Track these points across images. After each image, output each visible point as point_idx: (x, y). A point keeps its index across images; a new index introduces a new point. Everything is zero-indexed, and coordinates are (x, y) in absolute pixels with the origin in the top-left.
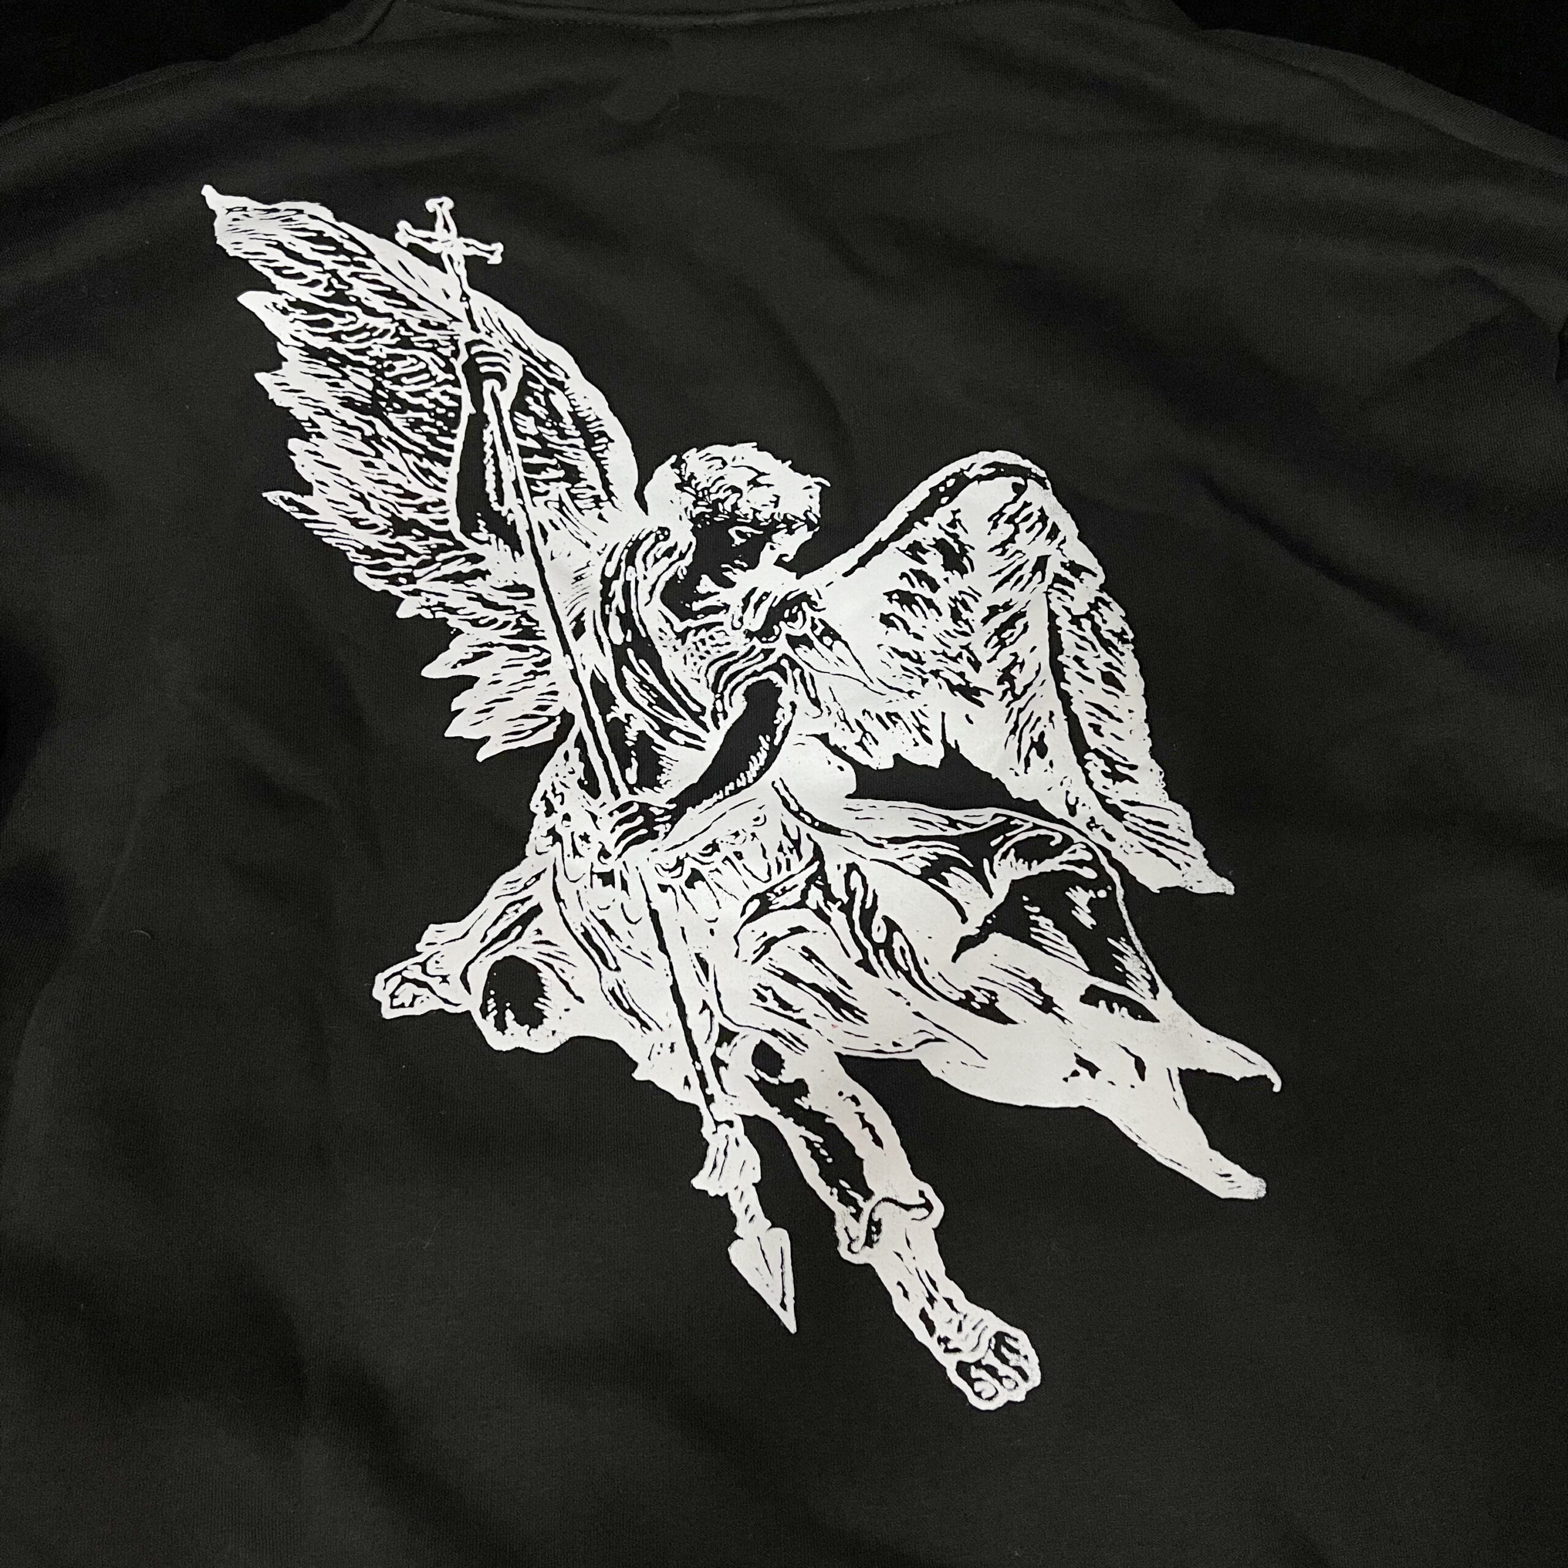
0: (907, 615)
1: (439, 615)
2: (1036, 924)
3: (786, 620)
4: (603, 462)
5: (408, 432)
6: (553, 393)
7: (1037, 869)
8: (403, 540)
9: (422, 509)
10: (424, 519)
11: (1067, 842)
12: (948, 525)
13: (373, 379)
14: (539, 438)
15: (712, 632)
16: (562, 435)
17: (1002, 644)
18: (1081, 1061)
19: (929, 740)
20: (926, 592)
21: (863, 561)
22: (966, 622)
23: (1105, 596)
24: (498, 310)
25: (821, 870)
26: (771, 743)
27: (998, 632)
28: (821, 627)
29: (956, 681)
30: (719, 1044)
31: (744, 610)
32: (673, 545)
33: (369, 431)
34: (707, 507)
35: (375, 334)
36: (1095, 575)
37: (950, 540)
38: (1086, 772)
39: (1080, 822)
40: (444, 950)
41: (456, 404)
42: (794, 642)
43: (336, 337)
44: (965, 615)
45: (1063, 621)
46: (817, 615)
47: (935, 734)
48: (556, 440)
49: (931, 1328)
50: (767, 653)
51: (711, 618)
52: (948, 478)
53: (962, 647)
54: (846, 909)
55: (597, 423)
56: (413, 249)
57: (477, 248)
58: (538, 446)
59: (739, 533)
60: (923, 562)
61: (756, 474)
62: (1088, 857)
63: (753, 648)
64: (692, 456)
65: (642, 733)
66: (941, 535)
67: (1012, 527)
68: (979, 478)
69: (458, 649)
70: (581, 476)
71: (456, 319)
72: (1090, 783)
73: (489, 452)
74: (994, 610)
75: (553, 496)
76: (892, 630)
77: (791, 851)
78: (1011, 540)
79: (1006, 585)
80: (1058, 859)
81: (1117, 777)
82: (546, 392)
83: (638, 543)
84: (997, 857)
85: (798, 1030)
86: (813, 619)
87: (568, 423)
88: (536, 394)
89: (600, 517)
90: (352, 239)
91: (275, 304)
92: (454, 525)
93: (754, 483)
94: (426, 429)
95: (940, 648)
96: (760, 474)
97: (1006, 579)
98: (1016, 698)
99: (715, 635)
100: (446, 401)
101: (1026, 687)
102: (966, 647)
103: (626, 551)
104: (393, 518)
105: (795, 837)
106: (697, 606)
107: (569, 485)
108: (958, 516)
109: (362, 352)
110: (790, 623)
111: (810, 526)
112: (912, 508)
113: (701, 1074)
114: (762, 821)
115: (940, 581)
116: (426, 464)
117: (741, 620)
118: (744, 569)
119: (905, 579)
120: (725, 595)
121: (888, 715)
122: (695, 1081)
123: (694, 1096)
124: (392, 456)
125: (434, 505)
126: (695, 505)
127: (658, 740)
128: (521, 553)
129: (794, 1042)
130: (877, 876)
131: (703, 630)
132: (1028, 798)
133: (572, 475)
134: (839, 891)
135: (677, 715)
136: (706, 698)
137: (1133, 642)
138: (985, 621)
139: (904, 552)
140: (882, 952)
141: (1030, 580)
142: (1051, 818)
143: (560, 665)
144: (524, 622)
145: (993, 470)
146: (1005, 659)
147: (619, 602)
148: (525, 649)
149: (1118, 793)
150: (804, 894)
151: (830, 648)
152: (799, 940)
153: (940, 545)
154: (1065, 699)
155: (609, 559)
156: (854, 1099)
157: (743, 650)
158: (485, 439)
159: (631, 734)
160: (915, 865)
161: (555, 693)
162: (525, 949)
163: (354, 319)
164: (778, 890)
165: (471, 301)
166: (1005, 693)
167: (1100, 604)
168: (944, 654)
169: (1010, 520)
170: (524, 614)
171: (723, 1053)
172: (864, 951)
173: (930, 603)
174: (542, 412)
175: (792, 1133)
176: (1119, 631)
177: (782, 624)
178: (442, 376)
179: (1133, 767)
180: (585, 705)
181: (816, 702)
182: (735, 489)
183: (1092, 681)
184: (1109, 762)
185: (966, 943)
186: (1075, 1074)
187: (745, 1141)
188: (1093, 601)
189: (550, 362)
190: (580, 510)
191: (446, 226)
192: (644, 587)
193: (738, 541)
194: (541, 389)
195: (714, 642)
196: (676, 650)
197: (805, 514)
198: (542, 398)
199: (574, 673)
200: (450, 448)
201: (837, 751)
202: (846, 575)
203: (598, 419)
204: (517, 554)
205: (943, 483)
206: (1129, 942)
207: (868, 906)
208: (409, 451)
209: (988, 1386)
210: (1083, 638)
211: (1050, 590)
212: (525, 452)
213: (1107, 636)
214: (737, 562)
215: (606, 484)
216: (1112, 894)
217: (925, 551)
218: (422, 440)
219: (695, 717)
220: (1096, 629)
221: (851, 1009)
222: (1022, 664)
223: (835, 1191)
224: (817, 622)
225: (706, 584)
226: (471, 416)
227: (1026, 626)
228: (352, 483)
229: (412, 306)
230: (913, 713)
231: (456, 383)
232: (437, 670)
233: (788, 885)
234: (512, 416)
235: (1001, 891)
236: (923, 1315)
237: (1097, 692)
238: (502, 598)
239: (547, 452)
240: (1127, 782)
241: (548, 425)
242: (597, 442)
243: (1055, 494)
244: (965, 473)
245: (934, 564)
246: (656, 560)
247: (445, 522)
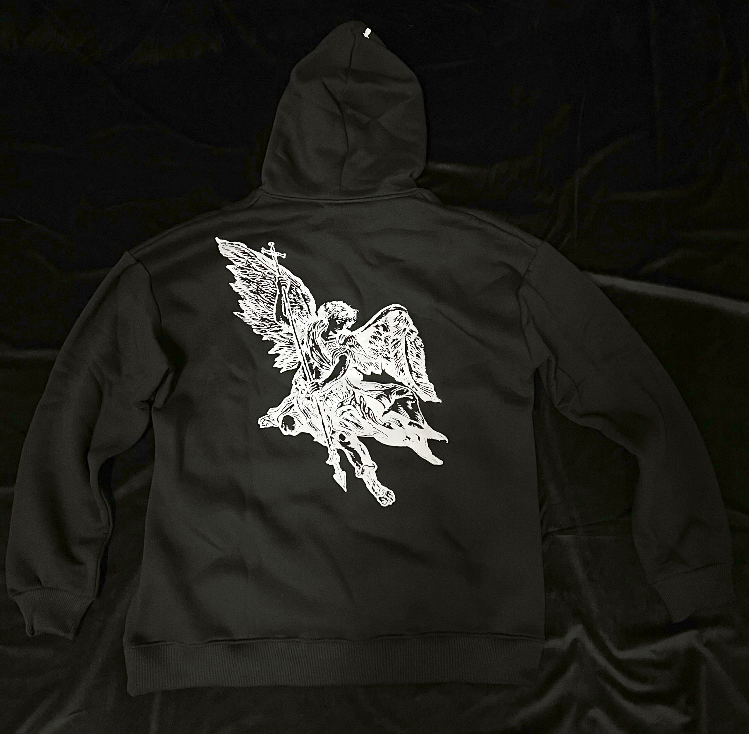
0: (375, 341)
1: (272, 340)
2: (400, 409)
3: (349, 341)
4: (308, 305)
5: (265, 298)
6: (297, 289)
7: (401, 397)
8: (264, 323)
9: (268, 315)
10: (268, 318)
11: (408, 391)
12: (385, 321)
13: (257, 286)
14: (294, 299)
15: (332, 344)
16: (299, 298)
17: (395, 348)
18: (407, 437)
19: (379, 369)
20: (379, 336)
21: (366, 329)
22: (388, 343)
23: (418, 337)
24: (285, 269)
25: (354, 397)
26: (345, 369)
27: (394, 345)
28: (356, 343)
29: (385, 356)
30: (332, 434)
31: (339, 339)
32: (324, 324)
33: (256, 298)
34: (332, 315)
35: (257, 275)
36: (416, 332)
37: (385, 325)
38: (412, 376)
39: (410, 386)
40: (273, 413)
41: (276, 292)
42: (350, 346)
43: (248, 275)
44: (387, 341)
45: (408, 343)
46: (355, 340)
47: (380, 367)
48: (298, 300)
49: (374, 490)
50: (344, 349)
51: (332, 341)
52: (385, 310)
53: (386, 348)
54: (360, 405)
55: (307, 296)
56: (265, 254)
57: (280, 255)
58: (294, 301)
59: (339, 322)
60: (379, 329)
61: (343, 308)
62: (412, 394)
63: (341, 347)
64: (328, 304)
65: (316, 367)
66: (383, 323)
67: (399, 322)
68: (392, 310)
69: (276, 347)
70: (303, 308)
71: (275, 272)
72: (413, 378)
73: (283, 302)
74: (394, 340)
75: (297, 313)
76: (372, 344)
77: (348, 393)
78: (398, 324)
79: (397, 335)
80: (405, 394)
81: (418, 377)
82: (296, 289)
83: (316, 323)
84: (392, 394)
85: (349, 431)
86: (354, 341)
87: (301, 296)
88: (293, 289)
89: (308, 317)
90: (252, 253)
91: (234, 268)
92: (275, 319)
93: (342, 310)
94: (269, 297)
95: (382, 349)
96: (344, 308)
97: (397, 333)
98: (398, 360)
99: (333, 344)
100: (273, 291)
101: (400, 357)
102: (387, 349)
103: (313, 325)
104: (262, 318)
105: (349, 390)
106: (329, 338)
107: (301, 310)
108: (387, 319)
109: (254, 279)
110: (349, 342)
111: (354, 320)
112: (377, 317)
113: (328, 440)
114: (342, 386)
115: (382, 334)
116: (269, 305)
117: (339, 341)
118: (339, 330)
119: (375, 333)
120: (335, 336)
121: (370, 363)
122: (327, 441)
123: (326, 445)
124: (261, 304)
125: (271, 315)
126: (329, 315)
127: (320, 368)
128: (290, 325)
129: (348, 434)
130: (367, 399)
131: (330, 343)
132: (400, 381)
133: (301, 308)
134: (358, 401)
135: (324, 362)
136: (331, 359)
137: (424, 347)
138: (392, 343)
139: (375, 327)
140: (367, 415)
141: (402, 333)
142: (404, 386)
143: (298, 351)
144: (291, 341)
145: (395, 308)
146: (395, 351)
147: (311, 337)
148: (290, 347)
149: (419, 381)
150: (351, 402)
151: (358, 348)
152: (350, 412)
153: (383, 326)
154: (408, 360)
155: (310, 327)
156: (360, 445)
157: (339, 348)
158: (282, 300)
159: (314, 367)
160: (375, 396)
161: (297, 357)
162: (291, 414)
163: (252, 271)
164: (345, 401)
165: (279, 267)
166: (395, 359)
167: (417, 339)
168: (383, 350)
169: (398, 320)
170: (291, 339)
171: (333, 436)
172: (363, 414)
173: (380, 339)
174: (295, 293)
175: (347, 452)
176: (420, 345)
177: (348, 342)
178: (272, 286)
179: (422, 375)
180: (304, 360)
181: (355, 360)
182: (338, 311)
183: (414, 356)
184: (417, 374)
185: (385, 413)
186: (406, 440)
187: (337, 454)
188: (415, 339)
189: (296, 282)
190: (303, 316)
191: (273, 249)
192: (317, 333)
193: (338, 323)
194: (295, 288)
195: (332, 346)
196: (324, 348)
197: (353, 318)
198: (295, 290)
199: (301, 353)
200: (274, 302)
201: (359, 371)
202: (362, 332)
203: (307, 295)
204: (289, 325)
205: (384, 312)
206: (419, 412)
207: (364, 405)
208: (265, 303)
209: (385, 501)
210: (412, 347)
211: (406, 336)
212: (291, 302)
213: (418, 346)
214: (338, 328)
215: (309, 310)
216: (416, 402)
217: (379, 327)
218: (268, 300)
219: (328, 363)
220: (415, 345)
221: (360, 427)
222: (399, 352)
223: (355, 463)
224: (355, 342)
225: (331, 333)
226: (279, 295)
227: (400, 344)
228: (253, 310)
229: (266, 269)
230: (375, 363)
231: (276, 287)
232: (271, 352)
233: (347, 400)
234: (288, 294)
235: (393, 401)
236: (372, 488)
237: (415, 359)
238: (285, 336)
239: (296, 303)
240: (420, 378)
241: (296, 296)
242: (307, 300)
243: (408, 314)
244: (389, 309)
245: (381, 330)
246: (320, 327)
247: (273, 318)
